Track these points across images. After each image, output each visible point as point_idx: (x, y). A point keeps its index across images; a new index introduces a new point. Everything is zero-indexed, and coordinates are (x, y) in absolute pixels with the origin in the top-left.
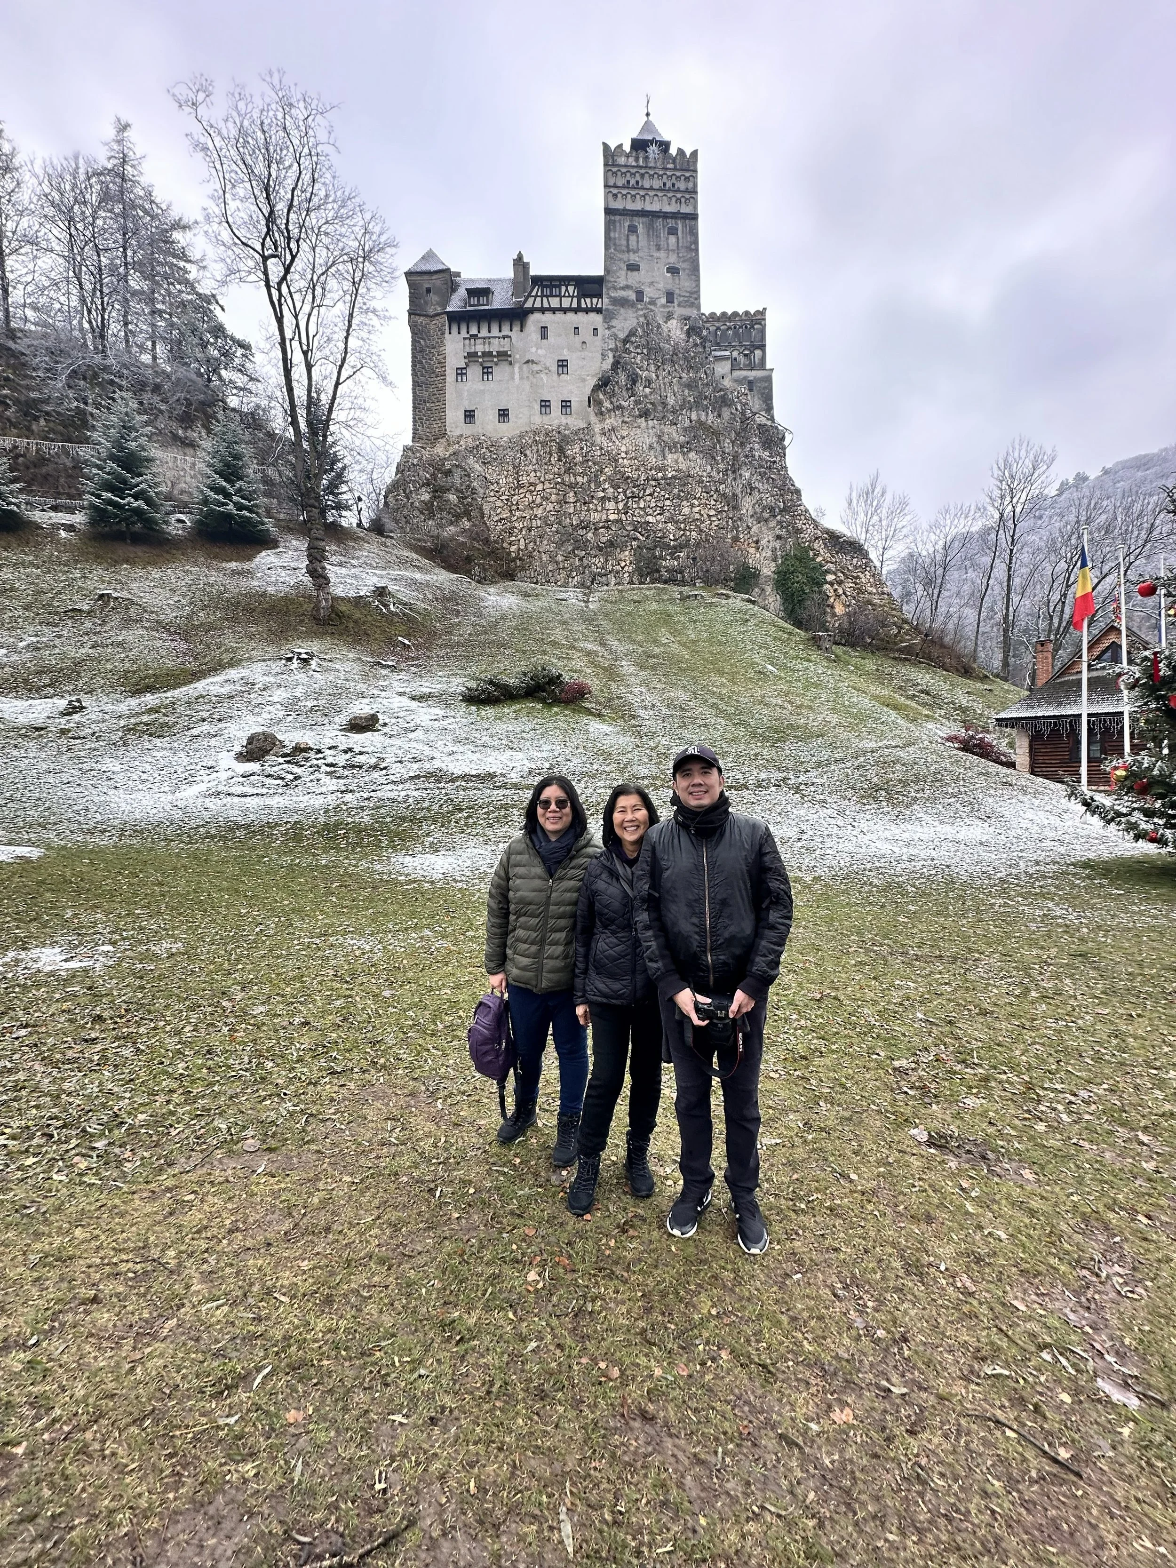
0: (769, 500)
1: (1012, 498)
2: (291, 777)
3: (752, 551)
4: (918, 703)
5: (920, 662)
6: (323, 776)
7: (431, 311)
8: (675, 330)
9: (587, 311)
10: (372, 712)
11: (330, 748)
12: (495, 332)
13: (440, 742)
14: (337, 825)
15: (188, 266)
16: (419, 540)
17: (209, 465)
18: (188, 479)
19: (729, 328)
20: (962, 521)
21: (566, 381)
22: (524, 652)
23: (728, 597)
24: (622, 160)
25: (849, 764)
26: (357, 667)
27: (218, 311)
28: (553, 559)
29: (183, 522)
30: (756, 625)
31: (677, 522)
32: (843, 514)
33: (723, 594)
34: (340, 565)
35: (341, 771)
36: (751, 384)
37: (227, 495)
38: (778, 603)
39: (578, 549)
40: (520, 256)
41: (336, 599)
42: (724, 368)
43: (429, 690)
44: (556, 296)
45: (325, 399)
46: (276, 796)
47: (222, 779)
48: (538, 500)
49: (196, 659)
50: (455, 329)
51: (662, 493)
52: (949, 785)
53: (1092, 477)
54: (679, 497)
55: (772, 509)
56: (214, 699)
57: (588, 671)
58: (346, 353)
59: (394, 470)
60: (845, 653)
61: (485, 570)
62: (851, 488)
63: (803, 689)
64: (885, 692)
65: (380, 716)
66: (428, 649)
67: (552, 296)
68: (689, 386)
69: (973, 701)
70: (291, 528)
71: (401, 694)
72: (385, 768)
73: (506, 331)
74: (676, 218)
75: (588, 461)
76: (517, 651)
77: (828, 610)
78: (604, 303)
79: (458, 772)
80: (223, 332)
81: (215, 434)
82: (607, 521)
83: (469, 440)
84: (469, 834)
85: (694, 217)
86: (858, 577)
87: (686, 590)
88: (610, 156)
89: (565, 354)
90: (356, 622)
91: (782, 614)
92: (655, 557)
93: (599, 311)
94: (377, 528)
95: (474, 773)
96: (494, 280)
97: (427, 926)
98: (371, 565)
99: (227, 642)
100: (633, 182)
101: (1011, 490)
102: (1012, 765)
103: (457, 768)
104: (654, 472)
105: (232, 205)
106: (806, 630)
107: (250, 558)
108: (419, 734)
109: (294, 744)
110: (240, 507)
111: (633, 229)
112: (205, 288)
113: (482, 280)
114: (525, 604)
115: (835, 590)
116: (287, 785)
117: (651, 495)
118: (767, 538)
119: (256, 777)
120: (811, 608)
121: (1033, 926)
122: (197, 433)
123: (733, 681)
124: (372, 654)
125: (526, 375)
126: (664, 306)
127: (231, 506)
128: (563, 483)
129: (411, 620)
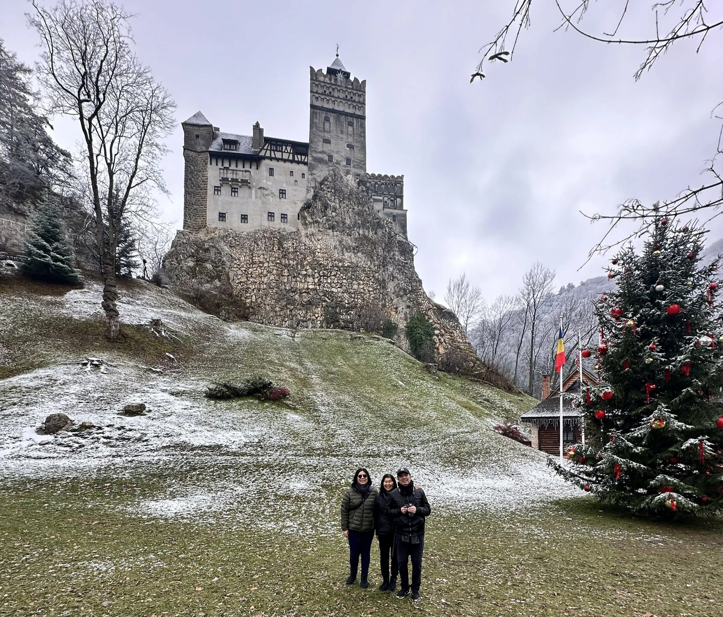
0: (403, 285)
1: (534, 295)
2: (77, 445)
3: (393, 313)
4: (483, 407)
5: (485, 383)
6: (101, 446)
7: (199, 149)
8: (351, 180)
9: (298, 163)
10: (141, 402)
11: (108, 426)
12: (240, 167)
13: (186, 424)
14: (105, 480)
15: (27, 96)
16: (186, 291)
17: (34, 230)
18: (19, 237)
19: (383, 184)
20: (509, 304)
21: (284, 202)
22: (250, 367)
23: (378, 339)
24: (322, 79)
25: (440, 442)
26: (134, 371)
27: (47, 130)
28: (273, 309)
29: (12, 266)
30: (394, 357)
31: (350, 293)
32: (446, 296)
33: (375, 338)
34: (129, 303)
35: (114, 442)
36: (394, 217)
37: (47, 251)
38: (407, 345)
39: (289, 304)
40: (257, 125)
41: (123, 325)
42: (378, 206)
43: (184, 389)
44: (279, 151)
45: (121, 195)
46: (64, 459)
47: (24, 446)
48: (265, 272)
49: (14, 361)
50: (214, 162)
51: (342, 275)
52: (493, 455)
53: (576, 286)
54: (351, 278)
55: (405, 290)
56: (24, 389)
57: (291, 380)
58: (136, 169)
59: (170, 245)
60: (444, 376)
61: (229, 313)
62: (450, 282)
63: (419, 396)
64: (465, 400)
65: (147, 405)
66: (186, 362)
67: (277, 150)
68: (358, 214)
69: (512, 406)
70: (92, 276)
71: (164, 391)
72: (146, 440)
73: (247, 168)
74: (352, 117)
75: (296, 252)
76: (246, 366)
77: (435, 350)
78: (309, 159)
79: (196, 444)
80: (51, 143)
81: (40, 210)
82: (308, 289)
83: (222, 231)
84: (198, 486)
85: (363, 118)
86: (452, 333)
87: (354, 333)
88: (314, 75)
89: (284, 187)
90: (136, 341)
91: (410, 351)
92: (336, 313)
93: (306, 164)
94: (157, 281)
95: (207, 445)
96: (241, 136)
97: (153, 552)
98: (150, 305)
99: (39, 350)
100: (327, 92)
101: (534, 291)
102: (529, 444)
103: (197, 442)
104: (336, 262)
105: (57, 64)
106: (423, 361)
107: (62, 294)
108: (173, 418)
109: (81, 423)
110: (56, 260)
111: (327, 119)
112: (39, 112)
113: (233, 135)
114: (253, 336)
115: (440, 340)
116: (73, 451)
117: (334, 275)
118: (402, 307)
119: (50, 445)
120: (425, 349)
121: (521, 541)
122: (27, 207)
123: (378, 390)
124: (146, 364)
125: (259, 195)
126: (345, 166)
127: (49, 259)
128: (281, 263)
129: (175, 342)
